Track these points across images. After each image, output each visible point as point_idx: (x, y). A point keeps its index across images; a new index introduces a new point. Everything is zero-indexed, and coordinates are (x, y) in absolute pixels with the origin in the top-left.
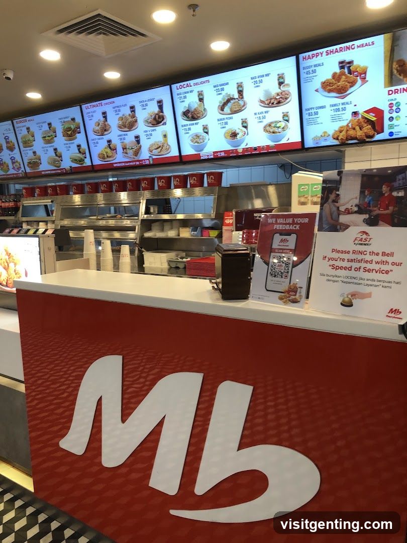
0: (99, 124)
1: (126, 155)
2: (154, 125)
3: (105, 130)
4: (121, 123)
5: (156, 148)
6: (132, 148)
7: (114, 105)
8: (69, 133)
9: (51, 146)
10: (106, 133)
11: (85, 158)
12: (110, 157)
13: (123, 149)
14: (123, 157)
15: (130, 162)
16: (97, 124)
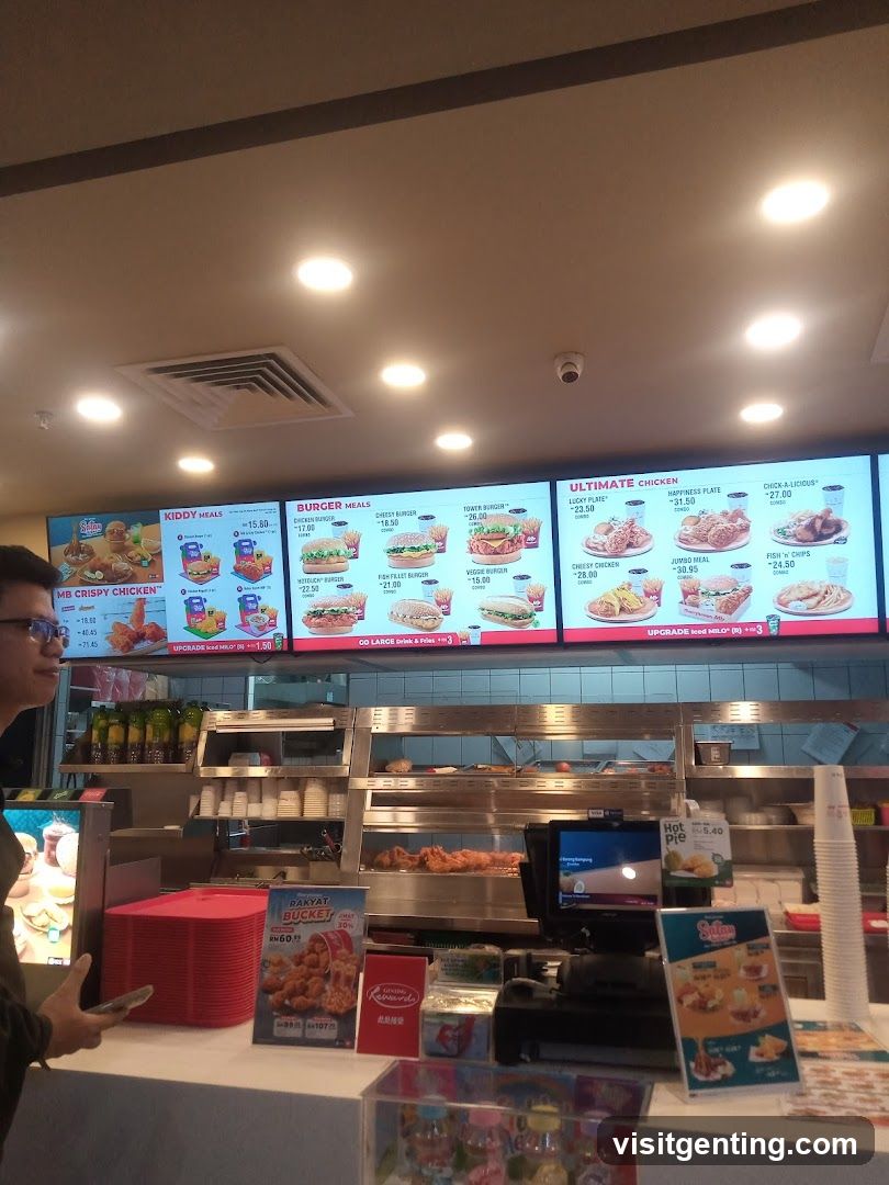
0: (610, 530)
1: (695, 609)
2: (803, 542)
3: (630, 545)
4: (690, 530)
5: (800, 596)
6: (718, 594)
7: (673, 488)
8: (496, 544)
9: (417, 575)
10: (631, 551)
11: (540, 610)
12: (632, 612)
13: (686, 594)
14: (681, 614)
15: (707, 627)
16: (604, 529)
